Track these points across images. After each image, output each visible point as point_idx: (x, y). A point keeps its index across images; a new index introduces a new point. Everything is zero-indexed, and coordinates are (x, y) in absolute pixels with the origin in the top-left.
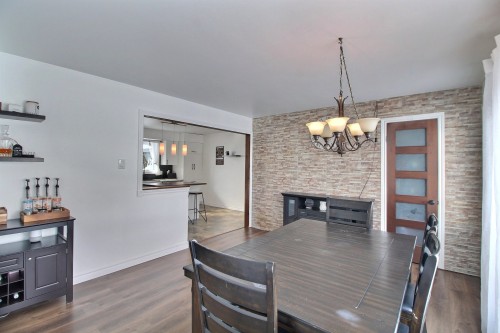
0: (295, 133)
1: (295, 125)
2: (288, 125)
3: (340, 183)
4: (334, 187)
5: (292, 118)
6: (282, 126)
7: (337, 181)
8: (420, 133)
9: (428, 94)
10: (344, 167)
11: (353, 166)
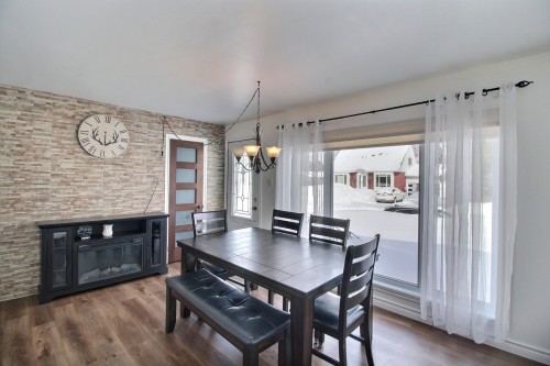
0: (47, 126)
1: (46, 114)
2: (29, 110)
3: (122, 199)
4: (114, 205)
5: (37, 100)
6: (14, 107)
7: (119, 197)
8: (193, 152)
9: (199, 122)
10: (127, 181)
11: (138, 179)
